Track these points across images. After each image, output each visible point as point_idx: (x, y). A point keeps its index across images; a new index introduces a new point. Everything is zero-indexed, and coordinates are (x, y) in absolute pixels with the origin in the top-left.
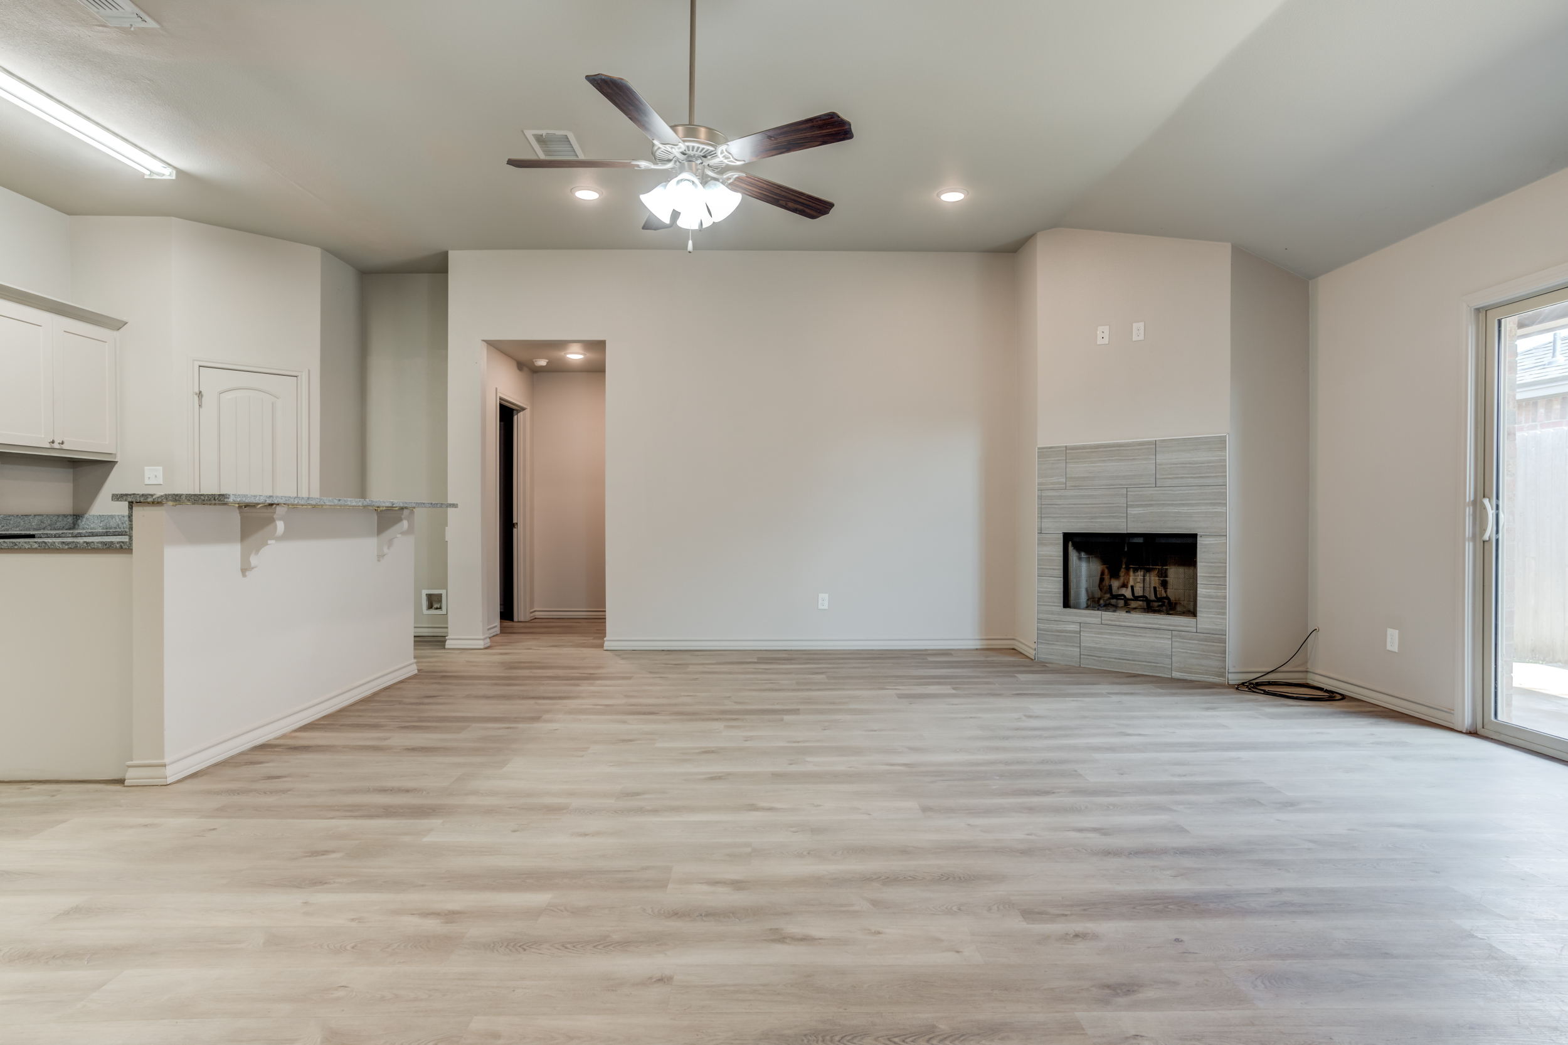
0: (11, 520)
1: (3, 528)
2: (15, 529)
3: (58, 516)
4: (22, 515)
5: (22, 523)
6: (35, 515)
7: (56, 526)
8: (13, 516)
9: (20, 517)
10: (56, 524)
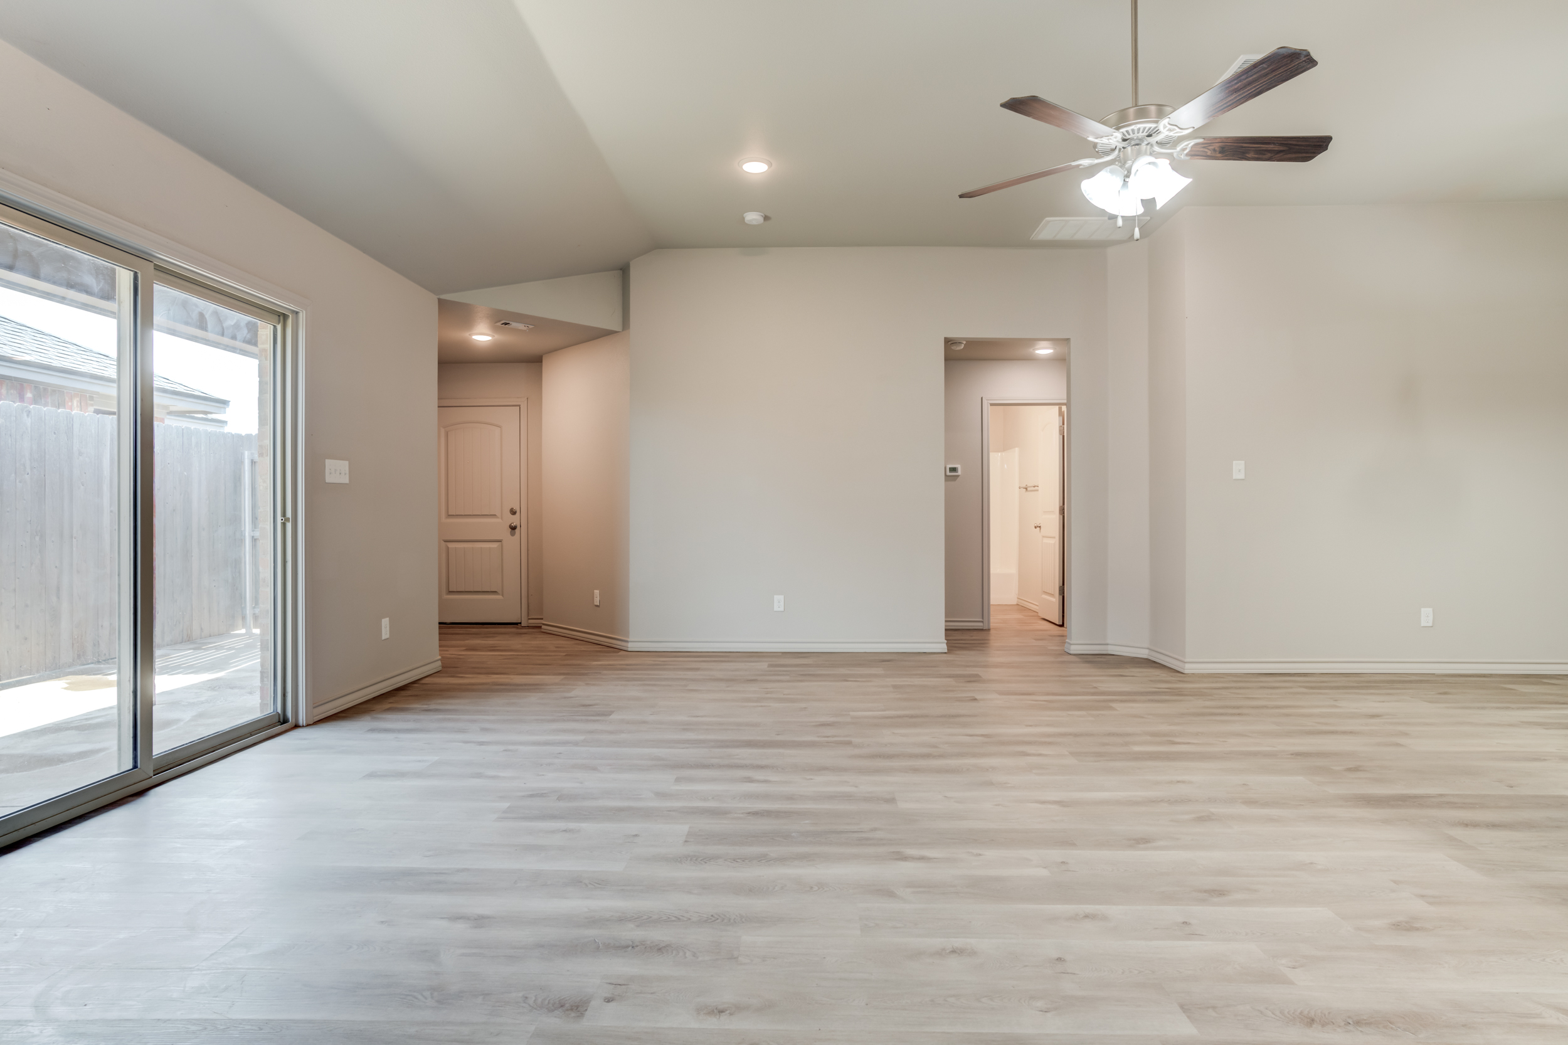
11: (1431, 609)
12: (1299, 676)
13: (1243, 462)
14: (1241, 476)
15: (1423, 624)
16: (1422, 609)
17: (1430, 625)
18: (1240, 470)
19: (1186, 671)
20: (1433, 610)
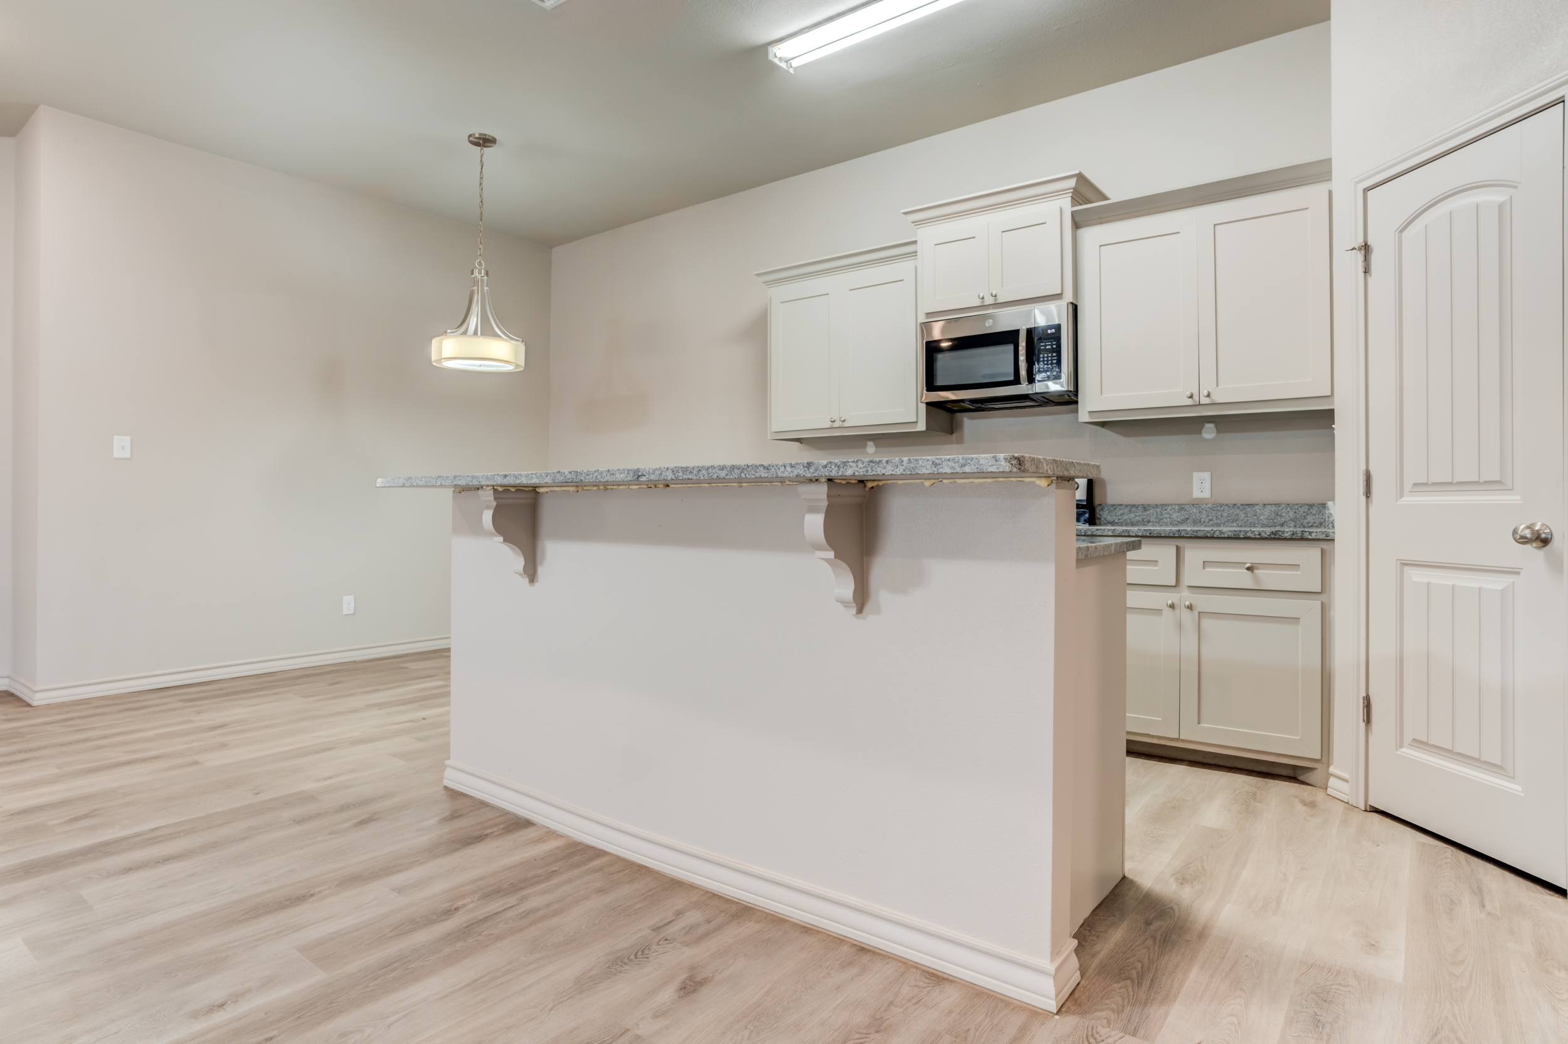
0: (1223, 511)
1: (1211, 523)
2: (1230, 524)
3: (1311, 506)
4: (1242, 505)
5: (1242, 516)
6: (1265, 505)
7: (1306, 521)
8: (1227, 505)
9: (1239, 508)
10: (1305, 518)
11: (352, 597)
12: (202, 685)
13: (129, 438)
14: (127, 454)
15: (345, 612)
16: (344, 597)
17: (352, 612)
18: (123, 448)
19: (35, 704)
20: (355, 598)
